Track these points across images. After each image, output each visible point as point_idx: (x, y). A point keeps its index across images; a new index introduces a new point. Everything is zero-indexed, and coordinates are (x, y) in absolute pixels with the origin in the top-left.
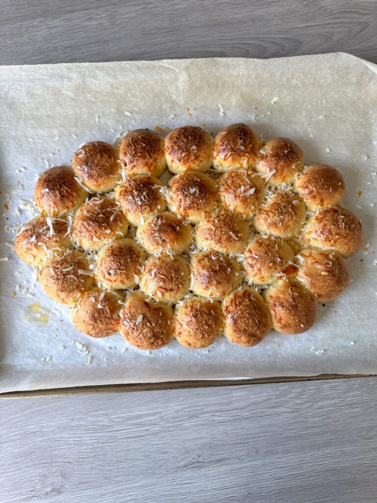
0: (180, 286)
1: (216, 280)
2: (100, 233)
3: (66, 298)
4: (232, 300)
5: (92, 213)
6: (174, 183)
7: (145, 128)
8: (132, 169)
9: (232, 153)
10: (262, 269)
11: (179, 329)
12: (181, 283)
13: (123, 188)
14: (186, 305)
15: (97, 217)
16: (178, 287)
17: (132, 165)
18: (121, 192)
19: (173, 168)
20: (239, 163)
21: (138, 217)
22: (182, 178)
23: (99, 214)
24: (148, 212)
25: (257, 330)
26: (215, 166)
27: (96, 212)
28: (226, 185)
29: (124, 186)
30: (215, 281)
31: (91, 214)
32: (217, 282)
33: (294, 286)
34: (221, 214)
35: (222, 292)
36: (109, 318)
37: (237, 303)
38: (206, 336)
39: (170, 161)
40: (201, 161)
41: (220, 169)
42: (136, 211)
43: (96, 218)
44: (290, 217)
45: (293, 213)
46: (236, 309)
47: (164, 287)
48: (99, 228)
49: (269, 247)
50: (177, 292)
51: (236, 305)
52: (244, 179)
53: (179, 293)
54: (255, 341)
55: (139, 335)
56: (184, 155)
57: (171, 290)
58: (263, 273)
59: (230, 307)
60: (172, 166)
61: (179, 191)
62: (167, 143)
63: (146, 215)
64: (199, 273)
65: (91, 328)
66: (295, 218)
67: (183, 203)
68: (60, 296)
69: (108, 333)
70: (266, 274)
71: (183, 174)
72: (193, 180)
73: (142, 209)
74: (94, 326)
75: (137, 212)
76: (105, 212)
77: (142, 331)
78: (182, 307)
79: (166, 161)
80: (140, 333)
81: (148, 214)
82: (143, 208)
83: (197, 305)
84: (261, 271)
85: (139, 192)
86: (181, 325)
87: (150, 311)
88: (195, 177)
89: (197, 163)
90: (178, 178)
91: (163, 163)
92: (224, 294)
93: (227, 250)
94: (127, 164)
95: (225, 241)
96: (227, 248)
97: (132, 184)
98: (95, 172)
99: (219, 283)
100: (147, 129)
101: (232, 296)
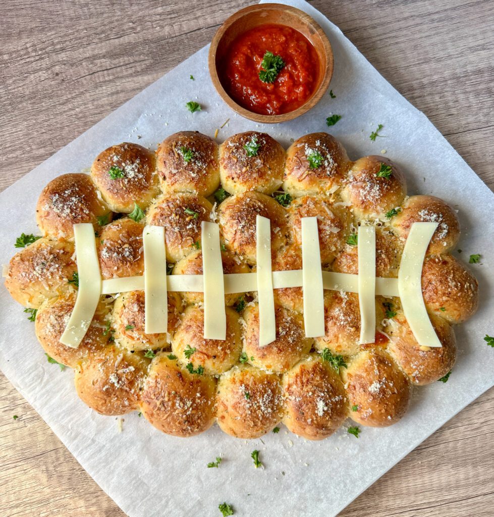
0: (228, 351)
1: (277, 347)
2: (123, 270)
3: (69, 359)
4: (297, 376)
5: (114, 242)
6: (228, 207)
7: (195, 131)
8: (172, 185)
9: (310, 172)
10: (340, 336)
11: (222, 412)
12: (229, 348)
13: (160, 210)
14: (234, 379)
15: (120, 248)
16: (225, 353)
17: (173, 178)
18: (156, 214)
19: (229, 186)
20: (319, 187)
21: (176, 251)
22: (239, 201)
23: (124, 244)
24: (190, 246)
25: (328, 421)
26: (285, 188)
27: (120, 242)
28: (298, 215)
29: (160, 208)
30: (275, 348)
31: (112, 242)
32: (279, 349)
33: (383, 361)
34: (289, 255)
35: (284, 364)
36: (126, 391)
37: (305, 380)
38: (259, 423)
39: (225, 177)
40: (267, 180)
41: (291, 192)
42: (174, 242)
43: (118, 248)
44: (383, 266)
45: (386, 260)
46: (302, 389)
47: (205, 351)
48: (123, 263)
49: (352, 306)
50: (224, 359)
51: (302, 383)
52: (324, 209)
53: (225, 361)
54: (323, 434)
55: (167, 418)
56: (244, 170)
57: (215, 357)
58: (341, 340)
59: (294, 387)
60: (226, 185)
61: (235, 219)
62: (222, 153)
63: (187, 249)
64: (254, 335)
65: (100, 403)
66: (389, 267)
67: (238, 236)
68: (61, 355)
69: (124, 411)
70: (345, 343)
71: (241, 196)
72: (254, 206)
73: (182, 241)
74: (106, 401)
75: (176, 245)
76: (133, 241)
77: (172, 412)
78: (228, 380)
79: (219, 175)
80: (169, 415)
81: (190, 248)
82: (184, 239)
83: (249, 381)
84: (338, 338)
85: (180, 217)
86: (225, 406)
87: (184, 386)
88: (257, 202)
89: (262, 182)
90: (235, 201)
91: (217, 178)
92: (287, 366)
93: (294, 305)
94: (167, 177)
95: (292, 292)
96: (295, 303)
97: (171, 206)
98: (122, 185)
99: (280, 350)
100: (197, 132)
101: (297, 370)
